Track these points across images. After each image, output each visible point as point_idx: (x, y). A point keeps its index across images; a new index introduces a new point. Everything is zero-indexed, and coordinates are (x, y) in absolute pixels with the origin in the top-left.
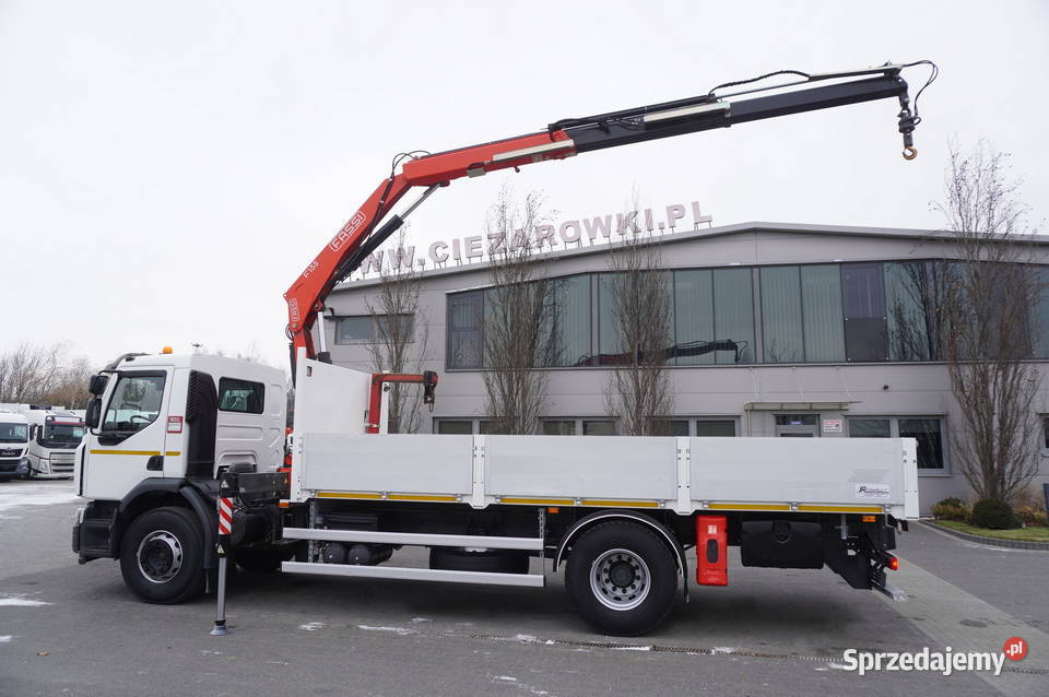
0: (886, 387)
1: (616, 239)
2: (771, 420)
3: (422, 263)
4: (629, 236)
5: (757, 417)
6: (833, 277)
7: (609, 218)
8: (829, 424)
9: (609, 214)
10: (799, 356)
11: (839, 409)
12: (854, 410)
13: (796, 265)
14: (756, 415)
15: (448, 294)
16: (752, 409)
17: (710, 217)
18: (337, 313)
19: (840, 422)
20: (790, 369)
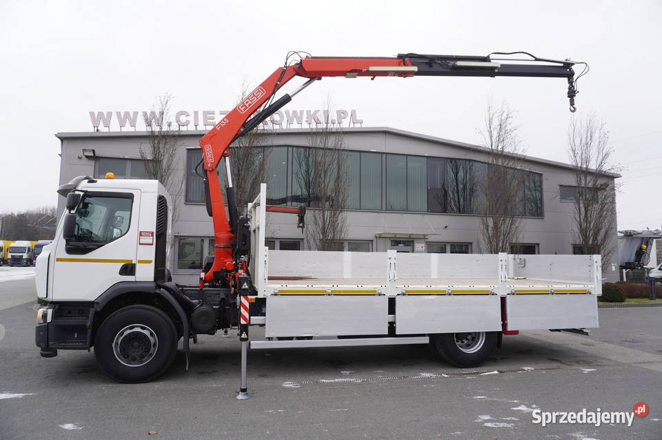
0: (446, 227)
1: (305, 126)
2: (389, 243)
3: (169, 125)
4: (314, 126)
5: (381, 242)
6: (423, 164)
7: (302, 112)
8: (419, 246)
9: (302, 109)
10: (405, 207)
11: (423, 238)
12: (431, 239)
13: (405, 155)
14: (382, 240)
15: (188, 150)
16: (379, 237)
17: (362, 120)
18: (97, 154)
19: (423, 245)
20: (399, 215)
